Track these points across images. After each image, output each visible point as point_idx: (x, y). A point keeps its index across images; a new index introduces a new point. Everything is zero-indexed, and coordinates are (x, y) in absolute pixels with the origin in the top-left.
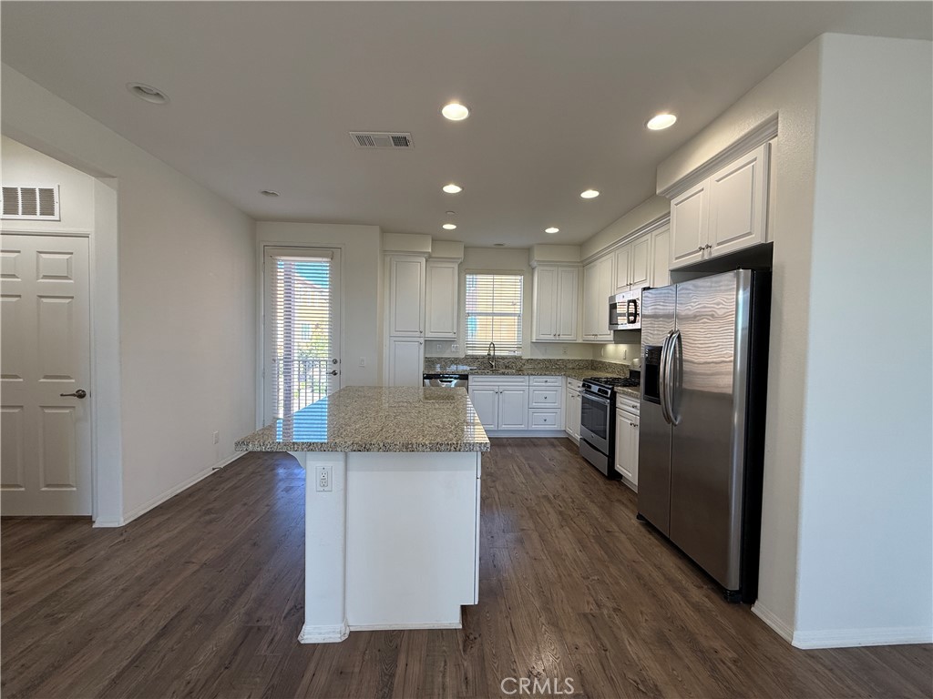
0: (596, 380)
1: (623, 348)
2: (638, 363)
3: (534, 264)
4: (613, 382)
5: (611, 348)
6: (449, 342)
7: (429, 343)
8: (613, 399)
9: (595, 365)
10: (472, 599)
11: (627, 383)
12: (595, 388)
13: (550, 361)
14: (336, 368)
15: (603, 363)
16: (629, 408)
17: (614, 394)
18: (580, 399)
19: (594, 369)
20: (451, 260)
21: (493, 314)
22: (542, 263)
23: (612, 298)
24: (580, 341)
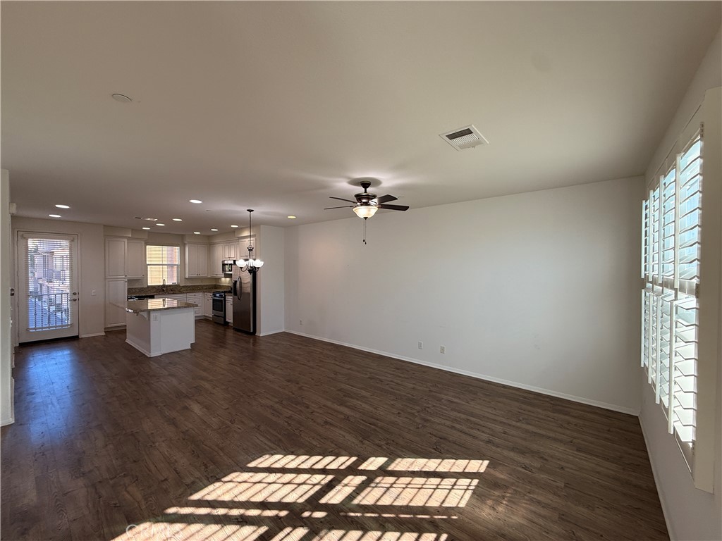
0: (218, 292)
1: (228, 279)
2: (231, 285)
3: (186, 242)
4: (225, 292)
5: (223, 279)
6: (137, 280)
7: (130, 281)
8: (225, 298)
9: (216, 287)
10: (193, 342)
11: (230, 292)
12: (218, 295)
13: (194, 286)
14: (76, 297)
15: (220, 286)
16: (230, 299)
17: (225, 296)
18: (212, 301)
19: (216, 288)
20: (141, 239)
21: (163, 265)
22: (189, 243)
23: (223, 261)
24: (209, 277)
